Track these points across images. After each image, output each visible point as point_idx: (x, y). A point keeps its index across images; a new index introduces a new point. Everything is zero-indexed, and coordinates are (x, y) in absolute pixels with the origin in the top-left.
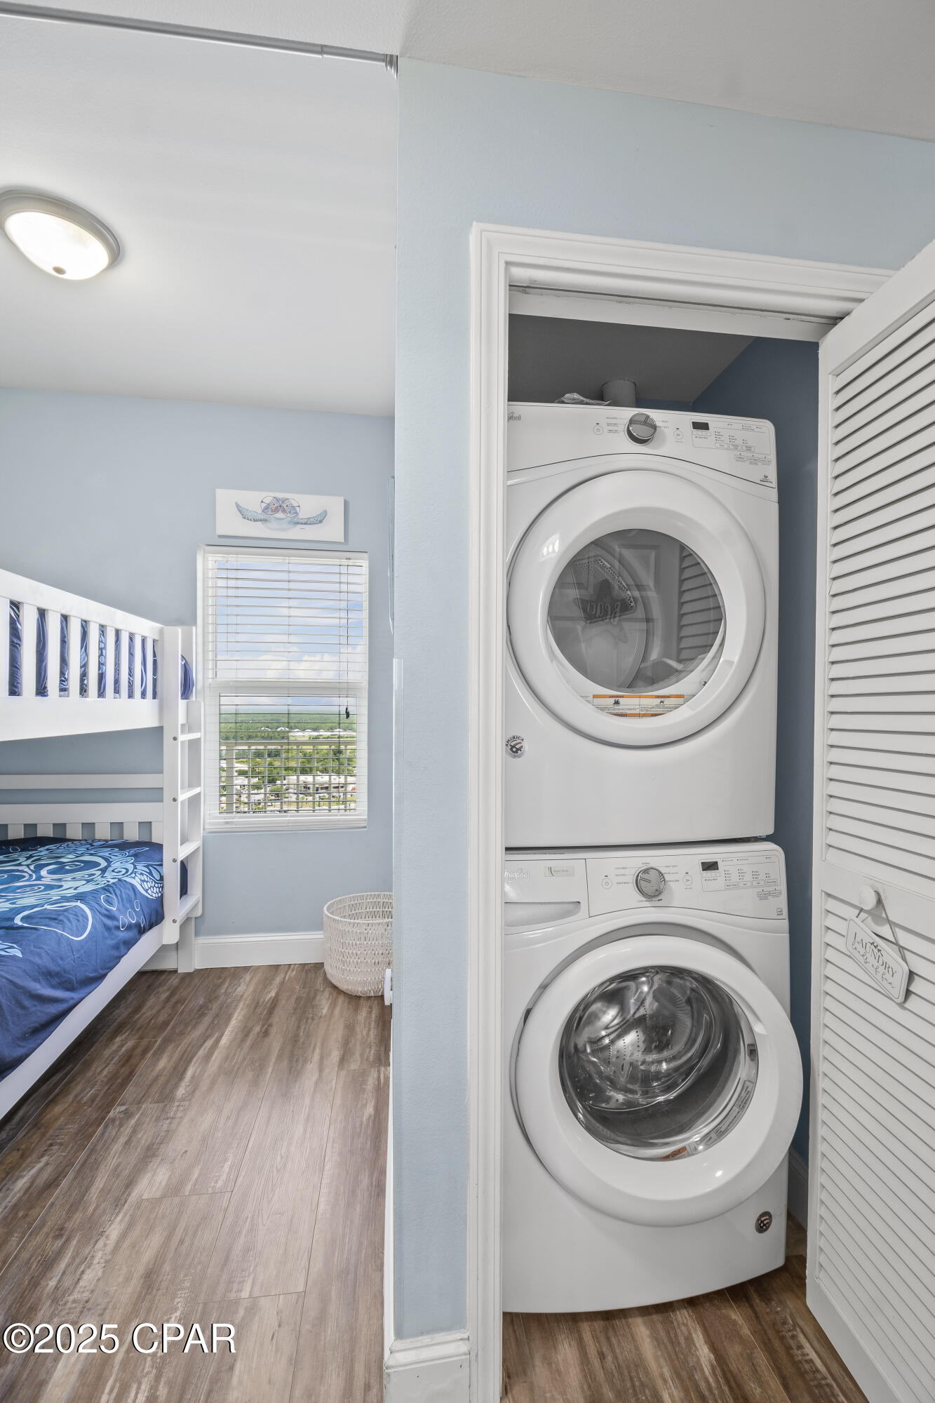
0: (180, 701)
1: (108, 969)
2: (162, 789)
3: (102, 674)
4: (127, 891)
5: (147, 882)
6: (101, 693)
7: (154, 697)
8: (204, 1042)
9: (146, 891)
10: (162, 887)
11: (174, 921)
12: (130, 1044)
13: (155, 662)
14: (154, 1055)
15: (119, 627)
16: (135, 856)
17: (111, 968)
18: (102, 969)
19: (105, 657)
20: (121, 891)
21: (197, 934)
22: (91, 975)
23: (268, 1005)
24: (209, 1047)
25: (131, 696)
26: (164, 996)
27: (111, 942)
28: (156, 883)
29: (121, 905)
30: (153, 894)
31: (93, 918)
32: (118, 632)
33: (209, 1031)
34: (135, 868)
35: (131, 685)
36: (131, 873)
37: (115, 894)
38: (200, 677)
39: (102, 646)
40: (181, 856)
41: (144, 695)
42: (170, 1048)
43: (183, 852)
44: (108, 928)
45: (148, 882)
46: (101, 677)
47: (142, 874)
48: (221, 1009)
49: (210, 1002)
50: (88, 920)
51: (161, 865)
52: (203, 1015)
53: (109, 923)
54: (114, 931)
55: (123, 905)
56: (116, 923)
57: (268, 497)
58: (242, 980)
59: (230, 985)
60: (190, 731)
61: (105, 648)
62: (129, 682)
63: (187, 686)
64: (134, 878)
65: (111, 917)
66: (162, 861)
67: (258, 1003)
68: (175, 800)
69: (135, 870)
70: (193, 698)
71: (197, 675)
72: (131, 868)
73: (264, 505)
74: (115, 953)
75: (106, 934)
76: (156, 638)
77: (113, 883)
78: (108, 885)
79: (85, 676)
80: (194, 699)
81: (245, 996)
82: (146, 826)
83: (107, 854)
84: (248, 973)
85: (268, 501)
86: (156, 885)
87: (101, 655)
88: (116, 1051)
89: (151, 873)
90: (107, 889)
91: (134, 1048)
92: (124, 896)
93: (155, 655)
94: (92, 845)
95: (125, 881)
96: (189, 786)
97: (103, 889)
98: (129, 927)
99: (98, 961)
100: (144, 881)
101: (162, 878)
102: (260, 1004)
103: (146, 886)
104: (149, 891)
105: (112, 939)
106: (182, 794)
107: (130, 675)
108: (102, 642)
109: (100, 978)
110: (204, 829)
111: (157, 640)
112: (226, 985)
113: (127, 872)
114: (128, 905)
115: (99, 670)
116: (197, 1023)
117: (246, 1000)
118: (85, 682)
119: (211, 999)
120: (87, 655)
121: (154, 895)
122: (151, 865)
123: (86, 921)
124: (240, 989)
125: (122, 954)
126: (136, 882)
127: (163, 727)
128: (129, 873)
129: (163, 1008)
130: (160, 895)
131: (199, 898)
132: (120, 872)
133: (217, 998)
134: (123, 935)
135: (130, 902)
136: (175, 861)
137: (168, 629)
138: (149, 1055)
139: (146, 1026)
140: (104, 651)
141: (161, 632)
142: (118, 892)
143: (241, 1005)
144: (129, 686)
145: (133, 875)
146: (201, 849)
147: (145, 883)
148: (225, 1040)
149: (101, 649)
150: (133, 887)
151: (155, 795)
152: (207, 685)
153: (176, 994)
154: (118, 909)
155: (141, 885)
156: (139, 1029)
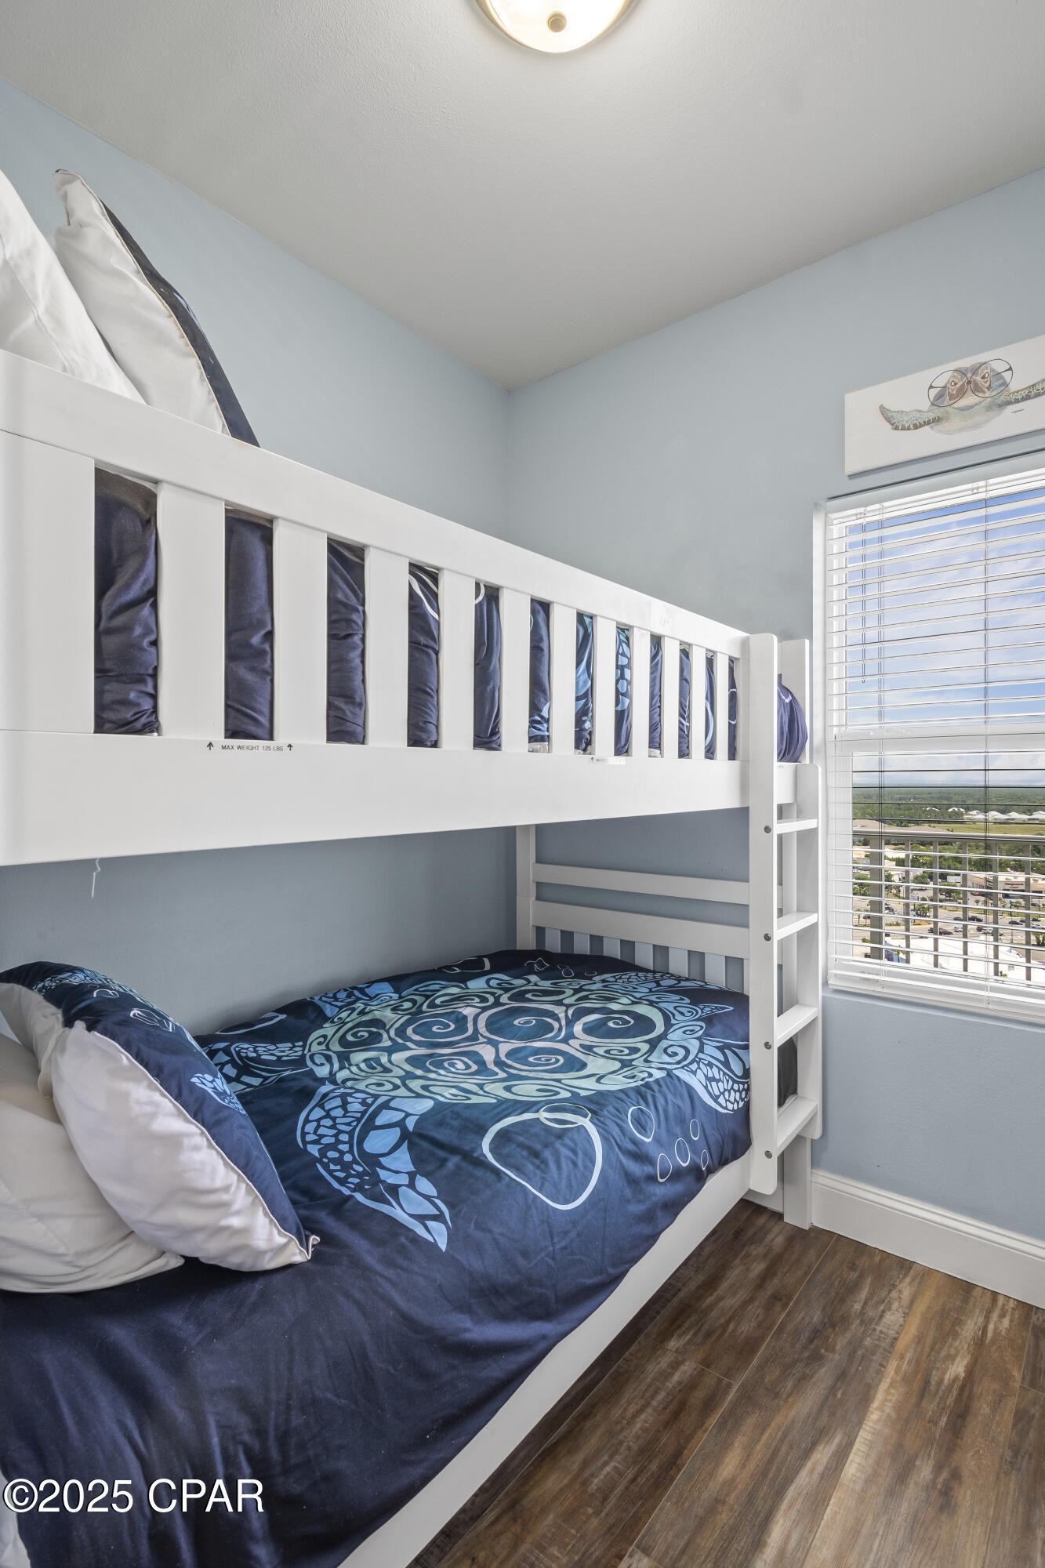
0: (776, 764)
1: (626, 1263)
2: (748, 906)
3: (623, 712)
4: (679, 1102)
5: (718, 1081)
6: (622, 747)
7: (732, 754)
8: (813, 1445)
9: (715, 1099)
10: (748, 1090)
11: (768, 1155)
12: (688, 1368)
13: (733, 697)
14: (722, 1424)
15: (658, 631)
16: (709, 1020)
17: (635, 1260)
18: (614, 1265)
19: (629, 683)
20: (666, 1102)
21: (815, 1164)
22: (589, 1282)
23: (950, 1401)
24: (820, 1469)
25: (684, 752)
26: (758, 1268)
27: (636, 1208)
28: (738, 1083)
29: (663, 1131)
30: (728, 1104)
31: (605, 1158)
32: (657, 642)
33: (824, 1419)
34: (702, 1045)
35: (684, 736)
36: (691, 1063)
37: (656, 1108)
38: (818, 725)
39: (624, 661)
40: (780, 1037)
41: (710, 752)
42: (751, 1421)
43: (784, 1028)
44: (632, 1180)
45: (720, 1080)
46: (622, 718)
47: (710, 1065)
48: (852, 1356)
49: (833, 1326)
50: (593, 1163)
51: (746, 1047)
52: (816, 1358)
53: (635, 1168)
54: (644, 1186)
55: (668, 1130)
56: (648, 1169)
57: (942, 375)
58: (894, 1294)
59: (871, 1295)
60: (800, 815)
61: (629, 666)
62: (681, 729)
63: (792, 743)
64: (694, 1073)
65: (640, 1156)
66: (748, 1041)
67: (927, 1382)
68: (768, 938)
69: (701, 1055)
70: (806, 759)
71: (814, 722)
72: (694, 1046)
73: (934, 392)
74: (647, 1230)
75: (628, 1192)
76: (736, 655)
77: (657, 1081)
78: (647, 1085)
79: (586, 715)
80: (807, 761)
81: (900, 1345)
82: (735, 964)
83: (670, 1007)
84: (908, 1280)
85: (941, 382)
86: (736, 1087)
87: (620, 678)
88: (665, 1376)
89: (726, 1064)
90: (642, 1093)
91: (691, 1385)
92: (670, 1108)
93: (732, 684)
94: (659, 985)
95: (678, 1077)
96: (799, 910)
97: (637, 1090)
98: (677, 1175)
99: (607, 1250)
100: (713, 1079)
101: (747, 1073)
102: (932, 1388)
103: (715, 1088)
104: (721, 1100)
105: (640, 1201)
106: (779, 928)
107: (681, 715)
108: (623, 654)
109: (608, 1283)
110: (825, 983)
111: (737, 659)
112: (864, 1294)
113: (685, 1058)
114: (678, 1130)
115: (617, 705)
116: (804, 1378)
117: (902, 1357)
118: (587, 725)
119: (835, 1321)
120: (591, 677)
121: (730, 1106)
122: (728, 1047)
123: (589, 1164)
124: (892, 1318)
125: (660, 1227)
126: (696, 1082)
127: (748, 808)
128: (691, 1057)
129: (751, 1300)
130: (741, 1104)
131: (817, 1106)
132: (676, 1054)
133: (845, 1320)
134: (662, 1191)
135: (682, 1121)
136: (768, 1046)
137: (757, 639)
138: (713, 1420)
139: (719, 1332)
140: (627, 672)
141: (745, 645)
142: (661, 1101)
143: (892, 1365)
144: (680, 737)
145: (694, 1067)
146: (820, 1021)
147: (714, 1084)
148: (854, 1468)
149: (620, 668)
150: (690, 1090)
151: (737, 915)
152: (830, 737)
153: (775, 1274)
154: (657, 1140)
155: (706, 1087)
156: (709, 1334)
